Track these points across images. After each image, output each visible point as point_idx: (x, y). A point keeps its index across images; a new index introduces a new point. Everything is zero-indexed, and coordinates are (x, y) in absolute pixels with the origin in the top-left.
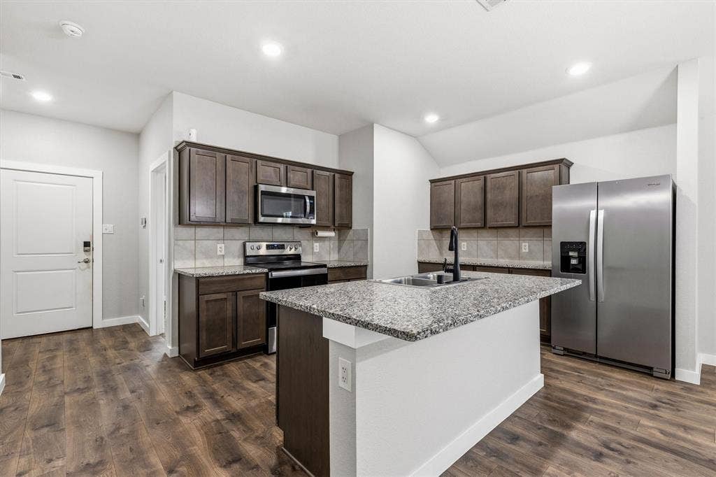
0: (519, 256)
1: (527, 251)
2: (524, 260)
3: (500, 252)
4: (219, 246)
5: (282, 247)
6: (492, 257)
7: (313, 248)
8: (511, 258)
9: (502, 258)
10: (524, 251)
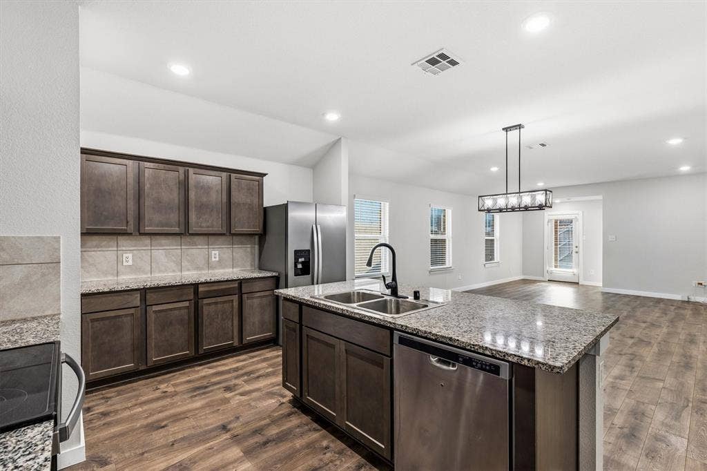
0: (209, 265)
1: (217, 259)
2: (213, 269)
3: (185, 263)
6: (174, 271)
8: (198, 268)
9: (188, 270)
10: (214, 259)
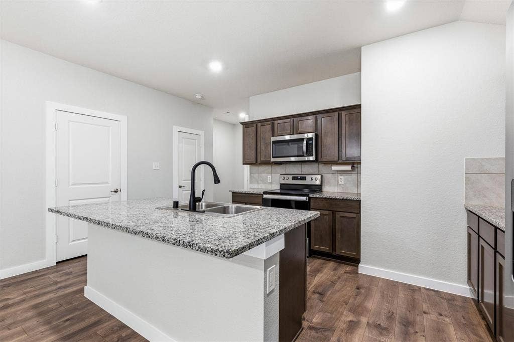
4: (269, 177)
5: (304, 179)
7: (337, 181)
